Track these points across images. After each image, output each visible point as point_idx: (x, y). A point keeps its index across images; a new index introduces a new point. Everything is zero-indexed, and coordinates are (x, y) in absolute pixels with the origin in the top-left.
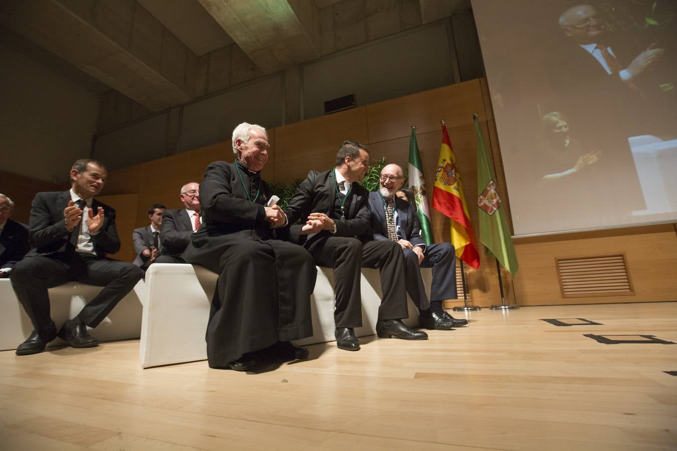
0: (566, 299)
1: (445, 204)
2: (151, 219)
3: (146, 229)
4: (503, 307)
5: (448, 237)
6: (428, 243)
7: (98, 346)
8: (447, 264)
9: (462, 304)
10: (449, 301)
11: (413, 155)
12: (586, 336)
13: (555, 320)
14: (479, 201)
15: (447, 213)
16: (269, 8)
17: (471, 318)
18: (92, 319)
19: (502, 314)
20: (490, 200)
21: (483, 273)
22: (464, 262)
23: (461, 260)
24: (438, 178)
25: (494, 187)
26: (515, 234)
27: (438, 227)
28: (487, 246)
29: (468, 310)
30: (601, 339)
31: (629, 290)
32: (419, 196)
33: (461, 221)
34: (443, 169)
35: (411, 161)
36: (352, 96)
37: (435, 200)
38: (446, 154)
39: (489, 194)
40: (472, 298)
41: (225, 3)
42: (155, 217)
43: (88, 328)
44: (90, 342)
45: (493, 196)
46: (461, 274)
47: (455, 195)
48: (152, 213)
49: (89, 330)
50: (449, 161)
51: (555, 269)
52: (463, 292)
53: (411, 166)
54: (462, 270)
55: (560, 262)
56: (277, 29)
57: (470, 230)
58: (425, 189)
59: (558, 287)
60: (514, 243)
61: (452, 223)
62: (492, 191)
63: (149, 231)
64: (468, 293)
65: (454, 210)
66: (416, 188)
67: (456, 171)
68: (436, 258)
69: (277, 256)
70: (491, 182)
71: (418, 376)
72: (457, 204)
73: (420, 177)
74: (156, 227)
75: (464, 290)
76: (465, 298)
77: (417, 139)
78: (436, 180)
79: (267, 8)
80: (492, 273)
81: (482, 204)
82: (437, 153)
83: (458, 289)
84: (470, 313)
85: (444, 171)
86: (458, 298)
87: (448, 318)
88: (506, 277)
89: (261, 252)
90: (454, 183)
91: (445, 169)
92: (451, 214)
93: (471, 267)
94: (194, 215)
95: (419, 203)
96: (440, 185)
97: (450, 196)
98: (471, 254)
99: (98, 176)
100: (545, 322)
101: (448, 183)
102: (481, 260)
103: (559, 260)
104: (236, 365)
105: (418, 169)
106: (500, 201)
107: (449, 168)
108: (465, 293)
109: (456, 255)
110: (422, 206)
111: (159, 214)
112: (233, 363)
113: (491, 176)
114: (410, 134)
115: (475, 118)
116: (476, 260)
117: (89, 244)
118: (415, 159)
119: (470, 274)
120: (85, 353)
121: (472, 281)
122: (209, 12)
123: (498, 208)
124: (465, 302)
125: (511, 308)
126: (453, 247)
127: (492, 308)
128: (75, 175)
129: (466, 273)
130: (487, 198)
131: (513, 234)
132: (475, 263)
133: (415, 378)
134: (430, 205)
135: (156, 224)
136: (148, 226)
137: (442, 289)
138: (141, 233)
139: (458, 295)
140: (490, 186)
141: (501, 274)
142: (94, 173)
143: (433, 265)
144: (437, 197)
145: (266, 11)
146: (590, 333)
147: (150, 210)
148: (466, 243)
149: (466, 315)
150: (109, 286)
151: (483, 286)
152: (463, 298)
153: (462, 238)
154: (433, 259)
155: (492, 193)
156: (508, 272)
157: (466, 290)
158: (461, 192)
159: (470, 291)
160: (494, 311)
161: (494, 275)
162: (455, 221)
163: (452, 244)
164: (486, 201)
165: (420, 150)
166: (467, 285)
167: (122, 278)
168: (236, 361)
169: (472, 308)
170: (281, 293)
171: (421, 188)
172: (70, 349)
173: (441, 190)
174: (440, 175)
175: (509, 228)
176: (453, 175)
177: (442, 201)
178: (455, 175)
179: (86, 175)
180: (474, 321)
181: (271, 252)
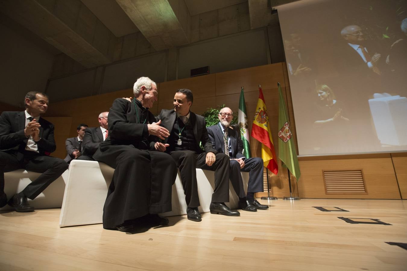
0: (328, 195)
1: (259, 134)
2: (78, 132)
3: (75, 139)
4: (291, 198)
5: (260, 154)
6: (248, 157)
7: (34, 211)
8: (258, 170)
9: (266, 196)
10: (259, 193)
11: (242, 104)
12: (339, 218)
13: (321, 207)
14: (279, 134)
15: (260, 140)
16: (161, 13)
17: (271, 205)
18: (32, 194)
19: (290, 203)
20: (285, 133)
21: (280, 177)
22: (269, 170)
23: (267, 169)
24: (256, 119)
25: (288, 126)
26: (299, 154)
27: (254, 148)
28: (283, 161)
29: (270, 199)
30: (348, 220)
31: (364, 192)
32: (244, 128)
33: (268, 145)
34: (258, 114)
35: (240, 108)
36: (208, 67)
37: (253, 132)
38: (261, 105)
39: (285, 130)
40: (272, 192)
41: (135, 8)
42: (81, 132)
43: (28, 199)
44: (29, 209)
45: (288, 131)
46: (266, 177)
47: (265, 129)
48: (79, 129)
49: (29, 201)
50: (262, 109)
51: (322, 177)
52: (267, 188)
53: (240, 110)
54: (267, 175)
55: (325, 173)
56: (165, 25)
57: (273, 151)
58: (248, 125)
59: (323, 188)
60: (298, 160)
61: (263, 146)
62: (287, 128)
63: (76, 140)
64: (270, 189)
65: (264, 138)
66: (242, 124)
67: (267, 115)
68: (252, 166)
69: (152, 159)
70: (287, 123)
71: (236, 239)
72: (266, 135)
73: (245, 118)
74: (81, 138)
75: (268, 187)
76: (269, 192)
77: (244, 95)
78: (254, 120)
79: (160, 13)
80: (285, 177)
81: (281, 135)
82: (255, 105)
83: (264, 186)
84: (271, 201)
85: (259, 115)
86: (264, 191)
87: (257, 204)
88: (293, 180)
89: (142, 156)
90: (265, 122)
91: (260, 113)
92: (262, 141)
93: (272, 173)
94: (105, 131)
95: (243, 133)
96: (257, 123)
97: (262, 130)
98: (273, 165)
99: (44, 102)
100: (315, 209)
101: (261, 122)
102: (278, 169)
103: (325, 172)
104: (121, 228)
105: (244, 112)
106: (291, 135)
107: (262, 113)
108: (268, 189)
109: (264, 165)
110: (245, 135)
111: (83, 130)
112: (119, 226)
113: (287, 120)
114: (240, 92)
115: (278, 84)
116: (276, 169)
117: (35, 145)
118: (243, 107)
119: (272, 177)
120: (23, 216)
121: (273, 182)
122: (126, 12)
123: (290, 139)
124: (268, 194)
125: (296, 199)
126: (262, 160)
127: (284, 198)
128: (28, 102)
129: (269, 177)
130: (283, 132)
131: (298, 154)
132: (275, 171)
133: (233, 240)
134: (250, 134)
135: (81, 136)
136: (76, 137)
137: (255, 185)
138: (72, 141)
139: (264, 190)
140: (286, 125)
141: (291, 178)
142: (41, 100)
143: (250, 170)
144: (254, 130)
145: (160, 14)
146: (341, 216)
147: (78, 127)
148: (270, 158)
149: (268, 202)
150: (45, 173)
151: (279, 185)
152: (267, 191)
153: (268, 155)
154: (250, 167)
155: (286, 129)
156: (294, 177)
157: (269, 187)
158: (269, 128)
159: (271, 187)
160: (285, 200)
161: (286, 178)
162: (264, 145)
163: (262, 158)
164: (283, 134)
165: (245, 101)
166: (270, 184)
167: (54, 168)
168: (121, 225)
169: (272, 198)
170: (153, 183)
171: (245, 124)
172: (15, 213)
173: (257, 126)
174: (256, 117)
175: (296, 151)
176: (265, 118)
177: (257, 132)
178: (266, 117)
179: (36, 101)
180: (273, 206)
181: (148, 157)
